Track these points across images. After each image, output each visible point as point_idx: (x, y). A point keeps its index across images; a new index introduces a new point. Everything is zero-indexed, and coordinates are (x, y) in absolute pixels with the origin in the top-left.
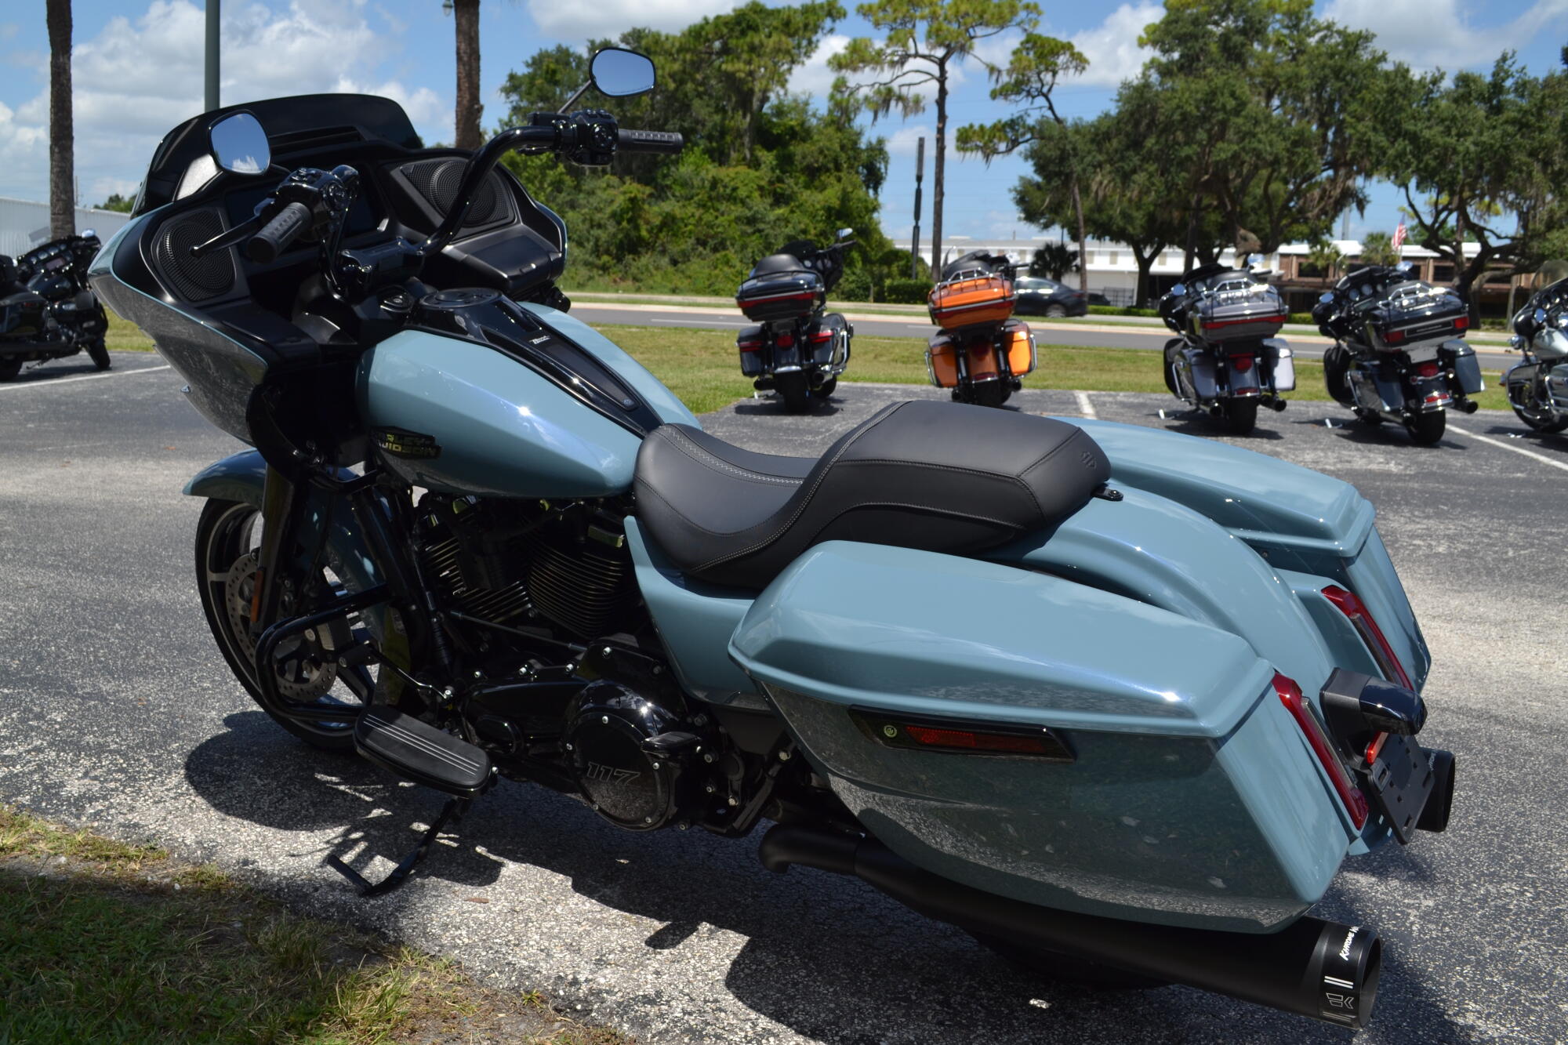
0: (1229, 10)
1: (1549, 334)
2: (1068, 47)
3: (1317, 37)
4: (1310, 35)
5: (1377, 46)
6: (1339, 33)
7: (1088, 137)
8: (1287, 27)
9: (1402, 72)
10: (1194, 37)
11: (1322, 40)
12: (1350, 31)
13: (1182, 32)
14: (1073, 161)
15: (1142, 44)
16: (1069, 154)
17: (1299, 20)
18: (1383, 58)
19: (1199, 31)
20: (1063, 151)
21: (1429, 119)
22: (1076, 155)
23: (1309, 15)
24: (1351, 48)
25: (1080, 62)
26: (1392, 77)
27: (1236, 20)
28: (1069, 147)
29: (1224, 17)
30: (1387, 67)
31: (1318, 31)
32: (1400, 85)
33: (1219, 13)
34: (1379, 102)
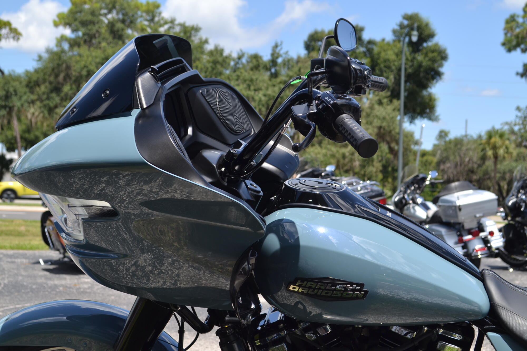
0: (114, 7)
1: (413, 208)
2: (7, 24)
3: (166, 27)
4: (161, 26)
5: (203, 35)
6: (180, 25)
7: (24, 83)
8: (147, 20)
9: (218, 51)
10: (93, 23)
11: (170, 28)
12: (187, 24)
13: (85, 18)
14: (15, 99)
15: (56, 25)
16: (11, 94)
17: (153, 17)
18: (206, 42)
19: (95, 19)
20: (7, 92)
21: (237, 80)
22: (16, 95)
23: (160, 13)
24: (188, 34)
25: (16, 34)
26: (215, 53)
27: (118, 13)
28: (11, 90)
29: (110, 11)
30: (210, 47)
31: (166, 23)
32: (220, 59)
33: (107, 8)
34: (207, 68)
